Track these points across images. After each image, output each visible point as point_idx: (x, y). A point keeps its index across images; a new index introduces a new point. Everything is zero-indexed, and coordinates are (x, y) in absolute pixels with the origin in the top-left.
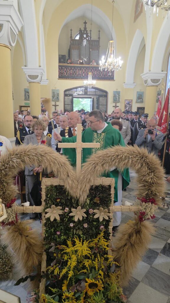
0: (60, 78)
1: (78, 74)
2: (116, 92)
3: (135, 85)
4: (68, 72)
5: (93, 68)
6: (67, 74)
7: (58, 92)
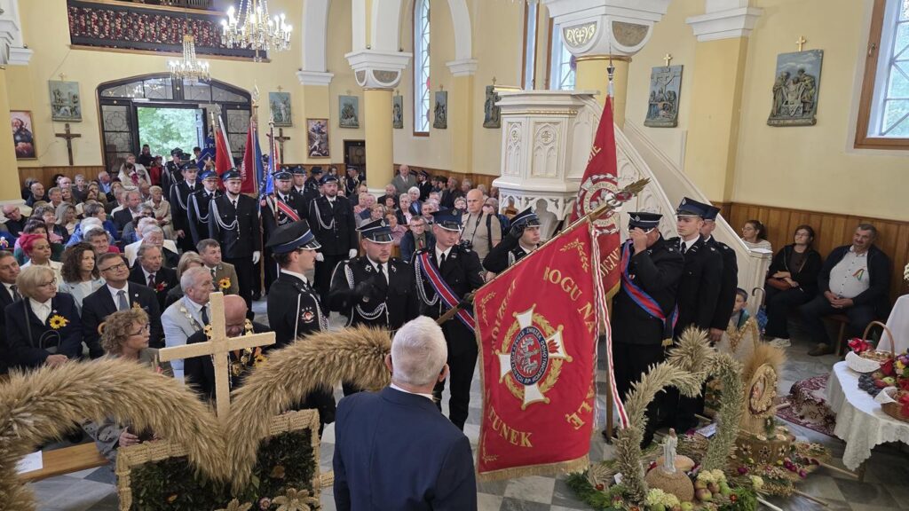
0: (77, 44)
1: (144, 36)
2: (278, 94)
3: (332, 78)
4: (105, 24)
5: (195, 20)
6: (102, 30)
7: (74, 92)
